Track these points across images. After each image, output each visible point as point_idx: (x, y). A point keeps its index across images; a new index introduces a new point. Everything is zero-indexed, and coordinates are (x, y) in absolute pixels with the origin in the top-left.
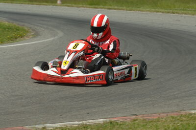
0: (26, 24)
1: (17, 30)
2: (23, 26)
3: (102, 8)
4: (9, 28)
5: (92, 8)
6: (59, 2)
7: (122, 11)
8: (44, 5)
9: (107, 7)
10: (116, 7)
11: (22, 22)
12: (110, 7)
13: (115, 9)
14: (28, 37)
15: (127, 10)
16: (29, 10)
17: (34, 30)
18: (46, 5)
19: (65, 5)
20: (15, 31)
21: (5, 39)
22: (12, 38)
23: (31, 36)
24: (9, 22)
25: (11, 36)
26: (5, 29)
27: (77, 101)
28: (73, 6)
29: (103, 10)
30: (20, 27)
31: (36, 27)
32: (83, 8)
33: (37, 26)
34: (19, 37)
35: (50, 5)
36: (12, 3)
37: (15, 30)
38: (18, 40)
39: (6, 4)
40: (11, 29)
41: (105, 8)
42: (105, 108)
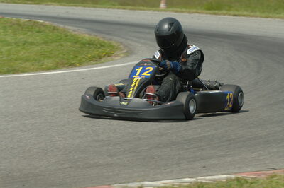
0: (114, 38)
1: (102, 46)
2: (111, 40)
3: (224, 14)
4: (91, 43)
5: (210, 14)
6: (162, 5)
7: (254, 18)
8: (141, 10)
9: (231, 13)
10: (245, 13)
11: (109, 34)
12: (237, 13)
13: (244, 16)
14: (117, 56)
15: (261, 17)
16: (119, 18)
17: (126, 46)
18: (144, 10)
19: (171, 9)
20: (99, 48)
21: (84, 60)
22: (94, 57)
23: (122, 55)
24: (91, 35)
25: (93, 55)
26: (84, 44)
27: (187, 149)
28: (182, 12)
29: (226, 16)
30: (106, 41)
31: (130, 42)
32: (197, 14)
33: (131, 40)
34: (104, 56)
35: (149, 10)
36: (94, 7)
37: (99, 46)
38: (102, 61)
39: (87, 8)
40: (92, 44)
41: (230, 15)
42: (229, 159)
